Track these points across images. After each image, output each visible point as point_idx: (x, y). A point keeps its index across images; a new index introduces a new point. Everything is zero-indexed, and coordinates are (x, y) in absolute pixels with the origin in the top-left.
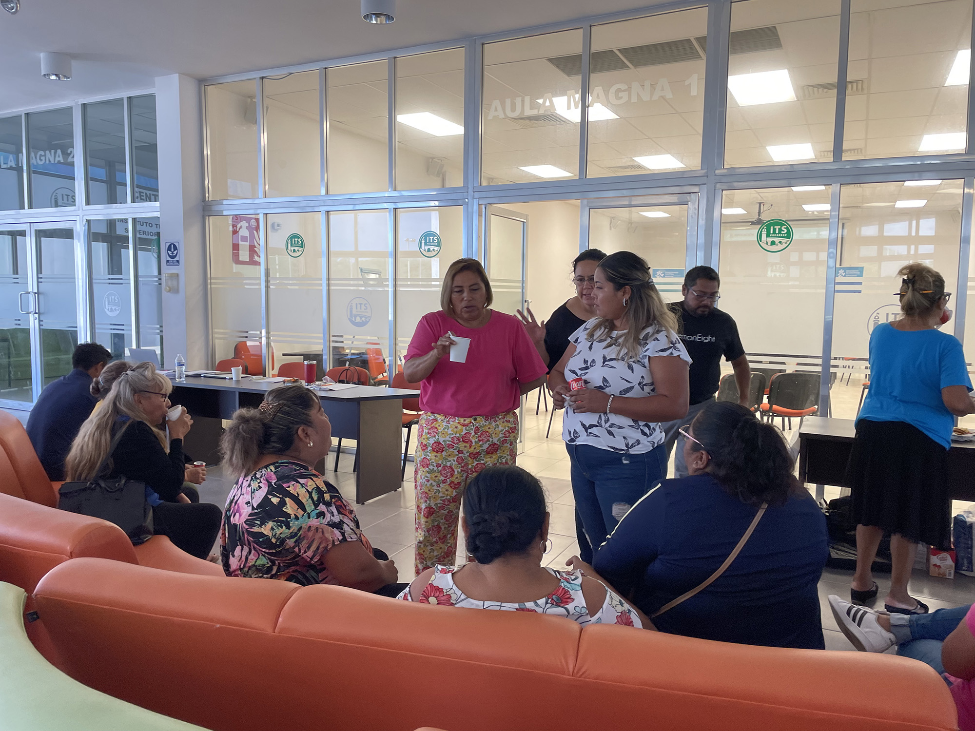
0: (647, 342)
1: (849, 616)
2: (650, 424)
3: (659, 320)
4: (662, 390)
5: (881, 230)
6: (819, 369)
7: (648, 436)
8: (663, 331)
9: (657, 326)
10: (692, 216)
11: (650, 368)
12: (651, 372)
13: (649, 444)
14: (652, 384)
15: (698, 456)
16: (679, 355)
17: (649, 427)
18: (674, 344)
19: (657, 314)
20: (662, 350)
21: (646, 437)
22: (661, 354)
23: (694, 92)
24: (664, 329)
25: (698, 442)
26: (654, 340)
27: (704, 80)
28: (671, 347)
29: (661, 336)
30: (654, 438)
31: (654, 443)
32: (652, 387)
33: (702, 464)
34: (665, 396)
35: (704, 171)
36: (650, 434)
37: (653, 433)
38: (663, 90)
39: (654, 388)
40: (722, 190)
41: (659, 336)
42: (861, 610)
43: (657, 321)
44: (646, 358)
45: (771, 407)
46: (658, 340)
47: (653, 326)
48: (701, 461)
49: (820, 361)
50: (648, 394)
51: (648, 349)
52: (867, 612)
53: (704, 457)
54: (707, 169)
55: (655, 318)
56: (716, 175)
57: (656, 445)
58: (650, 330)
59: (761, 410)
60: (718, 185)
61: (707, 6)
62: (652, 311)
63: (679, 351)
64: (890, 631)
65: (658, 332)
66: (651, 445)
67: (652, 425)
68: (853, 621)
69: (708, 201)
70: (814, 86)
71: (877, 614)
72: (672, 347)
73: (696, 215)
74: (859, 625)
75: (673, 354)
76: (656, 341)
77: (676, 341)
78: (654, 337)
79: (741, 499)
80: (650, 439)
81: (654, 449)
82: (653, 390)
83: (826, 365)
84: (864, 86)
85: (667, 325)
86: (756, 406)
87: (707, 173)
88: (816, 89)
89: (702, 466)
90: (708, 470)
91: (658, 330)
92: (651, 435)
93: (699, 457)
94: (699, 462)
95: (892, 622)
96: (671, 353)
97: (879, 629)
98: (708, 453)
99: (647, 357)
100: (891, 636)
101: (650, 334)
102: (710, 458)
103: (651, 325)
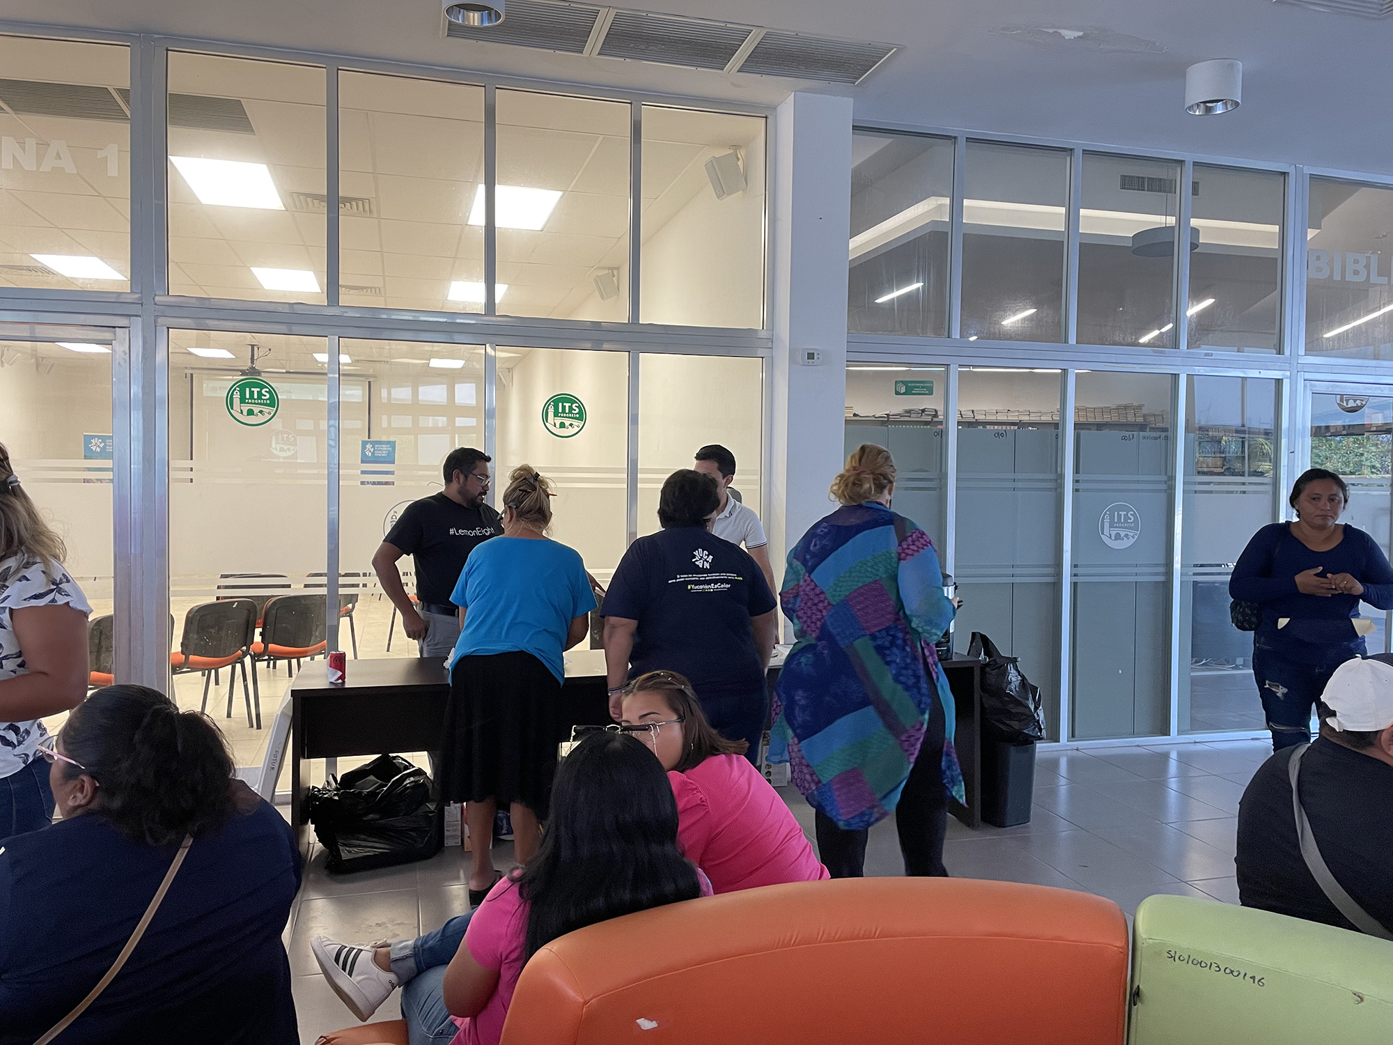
0: (7, 584)
1: (338, 964)
2: (19, 724)
3: (28, 544)
4: (37, 663)
5: (415, 393)
6: (323, 591)
7: (14, 746)
8: (36, 563)
9: (26, 555)
10: (119, 363)
11: (13, 628)
12: (16, 634)
13: (17, 759)
14: (19, 655)
15: (76, 786)
16: (68, 602)
17: (16, 730)
18: (57, 585)
19: (24, 533)
20: (36, 597)
21: (10, 748)
22: (34, 603)
23: (113, 171)
24: (38, 560)
25: (74, 762)
26: (20, 581)
27: (129, 153)
28: (52, 591)
29: (34, 572)
30: (27, 748)
31: (27, 756)
32: (19, 660)
33: (84, 798)
34: (44, 673)
35: (137, 296)
36: (18, 742)
37: (24, 740)
38: (58, 156)
39: (23, 661)
40: (168, 328)
41: (27, 573)
42: (354, 949)
43: (26, 546)
44: (5, 612)
45: (266, 647)
46: (28, 580)
47: (18, 557)
48: (82, 792)
49: (324, 580)
50: (13, 674)
51: (9, 596)
52: (362, 950)
53: (87, 785)
54: (142, 292)
55: (21, 543)
56: (156, 304)
57: (31, 759)
58: (11, 563)
59: (253, 653)
60: (160, 320)
61: (129, 46)
62: (16, 531)
63: (67, 595)
64: (388, 970)
65: (28, 565)
66: (21, 760)
67: (22, 725)
68: (343, 969)
69: (144, 343)
70: (307, 195)
71: (373, 949)
72: (55, 589)
73: (126, 362)
74: (350, 974)
75: (56, 602)
76: (24, 582)
77: (61, 579)
78: (20, 575)
79: (148, 839)
80: (19, 750)
81: (28, 767)
82: (21, 665)
83: (333, 585)
84: (372, 207)
85: (44, 552)
86: (244, 648)
87: (141, 298)
88: (309, 200)
89: (83, 802)
90: (93, 806)
91: (28, 563)
92: (20, 743)
93: (79, 786)
94: (79, 795)
95: (393, 956)
96: (53, 600)
97: (376, 970)
98: (93, 777)
99: (7, 610)
100: (392, 977)
101: (12, 570)
102: (98, 785)
103: (16, 554)
